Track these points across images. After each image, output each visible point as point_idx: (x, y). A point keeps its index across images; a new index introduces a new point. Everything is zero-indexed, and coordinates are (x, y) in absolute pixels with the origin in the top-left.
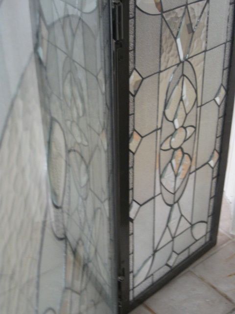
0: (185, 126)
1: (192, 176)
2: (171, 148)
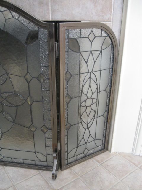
0: (92, 98)
1: (95, 120)
2: (86, 106)
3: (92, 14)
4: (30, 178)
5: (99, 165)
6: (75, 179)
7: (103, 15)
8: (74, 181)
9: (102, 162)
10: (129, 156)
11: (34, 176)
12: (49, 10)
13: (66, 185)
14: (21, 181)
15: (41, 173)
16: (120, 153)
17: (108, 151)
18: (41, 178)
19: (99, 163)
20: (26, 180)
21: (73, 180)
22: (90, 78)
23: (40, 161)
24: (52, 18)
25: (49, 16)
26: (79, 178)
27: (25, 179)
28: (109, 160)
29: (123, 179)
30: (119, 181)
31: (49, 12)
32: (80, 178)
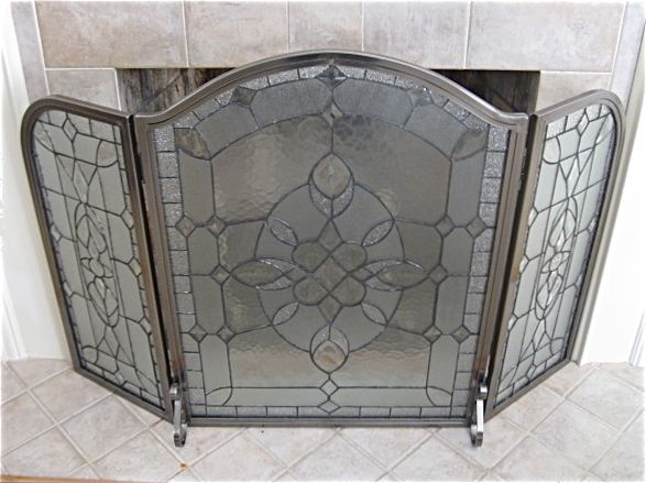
3: (568, 54)
4: (415, 450)
5: (563, 398)
6: (520, 440)
7: (595, 56)
8: (521, 445)
9: (568, 392)
10: (626, 371)
11: (423, 443)
12: (463, 45)
13: (506, 457)
14: (398, 461)
15: (436, 435)
16: (601, 364)
17: (571, 364)
18: (443, 447)
19: (561, 394)
20: (408, 455)
21: (517, 442)
22: (566, 210)
23: (435, 406)
24: (468, 63)
25: (462, 58)
26: (528, 437)
27: (405, 455)
28: (581, 384)
29: (628, 428)
30: (620, 433)
31: (463, 49)
32: (531, 435)
